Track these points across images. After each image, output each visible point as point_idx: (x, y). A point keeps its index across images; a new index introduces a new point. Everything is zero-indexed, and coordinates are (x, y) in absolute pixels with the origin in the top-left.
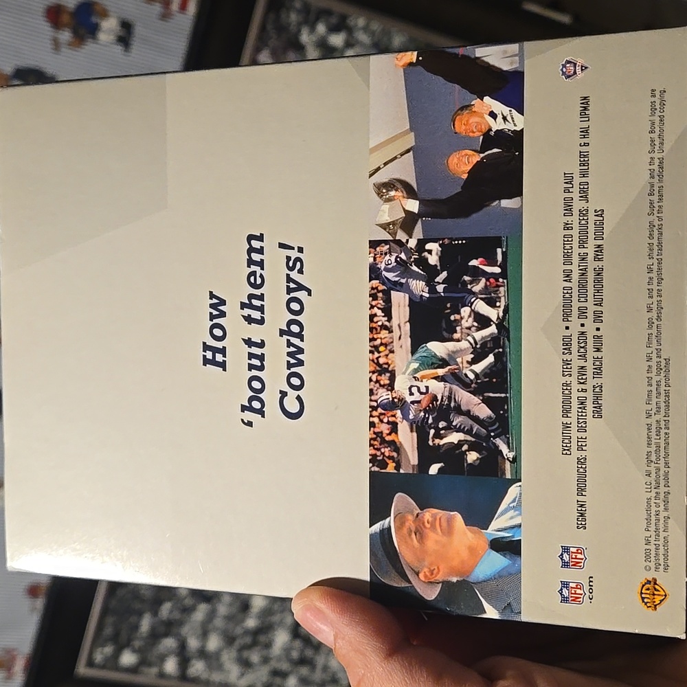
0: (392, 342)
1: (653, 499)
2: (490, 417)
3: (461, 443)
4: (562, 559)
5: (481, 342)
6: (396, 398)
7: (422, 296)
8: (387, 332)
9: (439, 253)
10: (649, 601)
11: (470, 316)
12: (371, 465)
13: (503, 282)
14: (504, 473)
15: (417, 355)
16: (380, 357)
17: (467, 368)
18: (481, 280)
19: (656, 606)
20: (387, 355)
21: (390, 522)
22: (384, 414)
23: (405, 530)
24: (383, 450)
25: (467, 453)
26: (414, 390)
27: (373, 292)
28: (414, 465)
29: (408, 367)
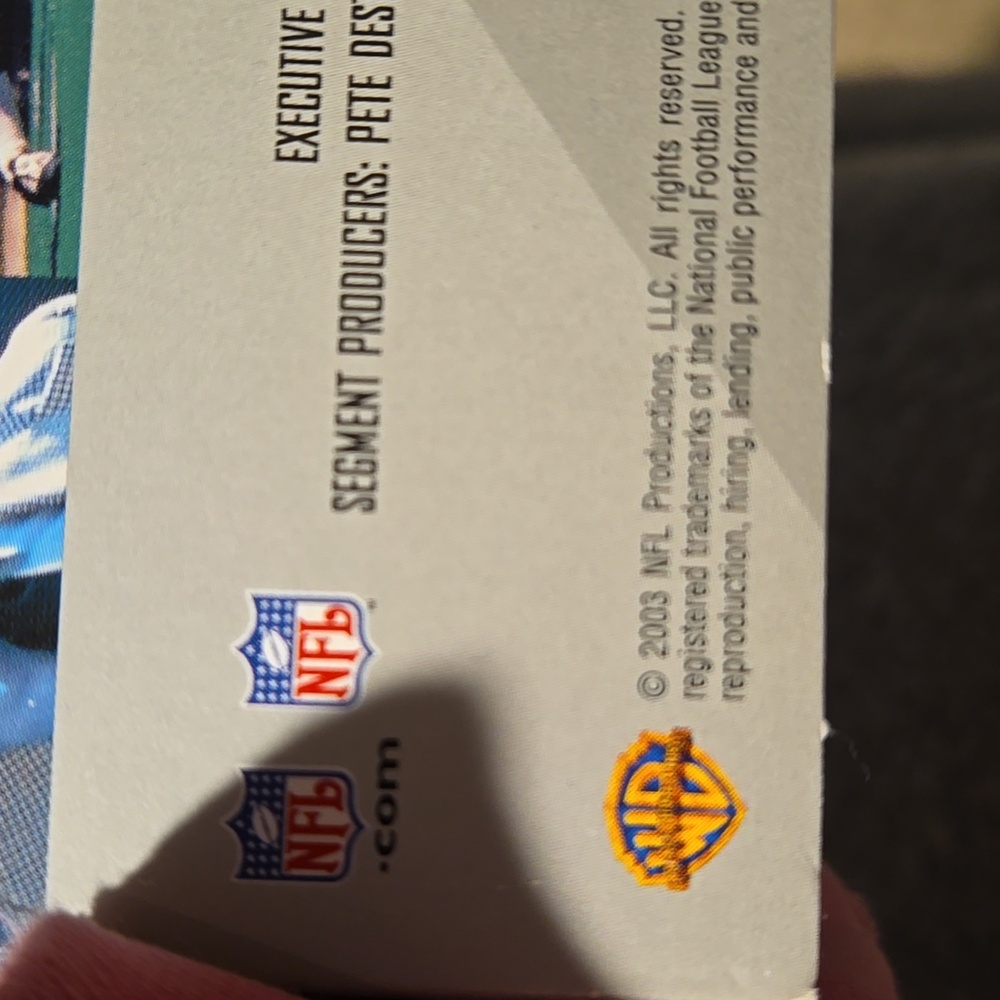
1: (682, 358)
4: (254, 661)
10: (656, 841)
19: (685, 863)
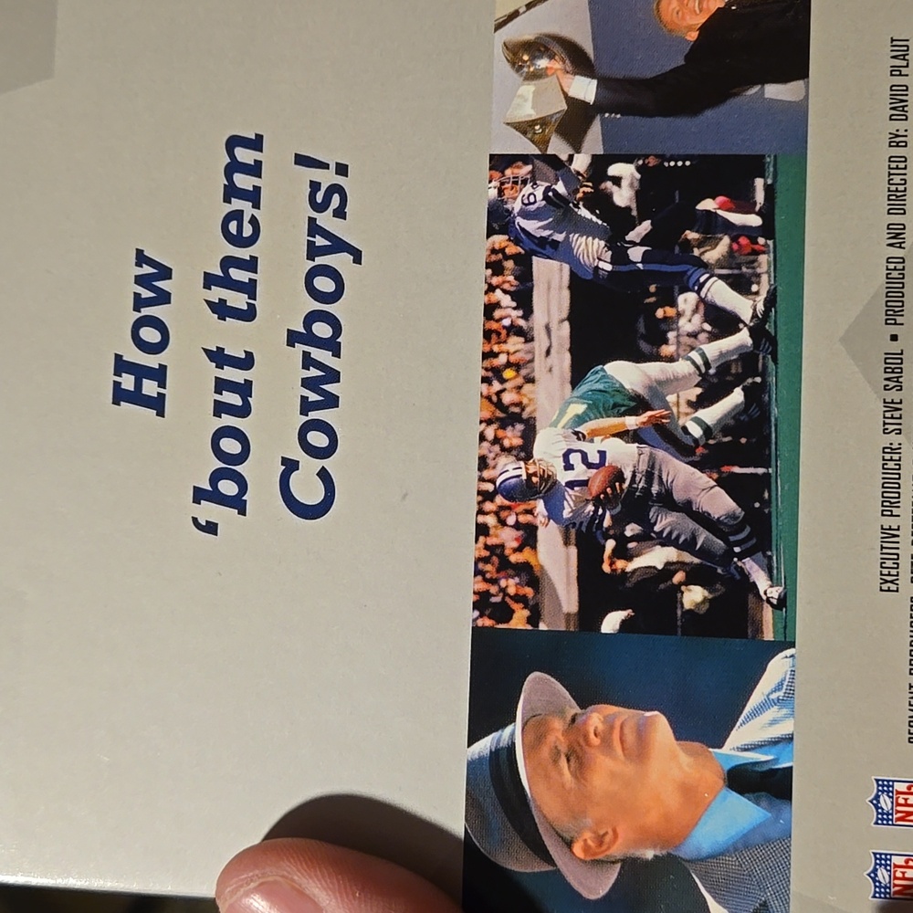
0: (532, 361)
2: (734, 513)
3: (670, 568)
5: (718, 364)
6: (535, 474)
7: (597, 268)
8: (522, 339)
9: (636, 184)
11: (696, 311)
12: (477, 613)
13: (766, 245)
14: (759, 629)
15: (583, 388)
16: (504, 390)
17: (687, 414)
18: (721, 239)
20: (520, 388)
21: (513, 734)
22: (509, 508)
23: (545, 752)
24: (503, 583)
25: (683, 588)
26: (575, 459)
27: (494, 258)
28: (568, 615)
29: (562, 413)
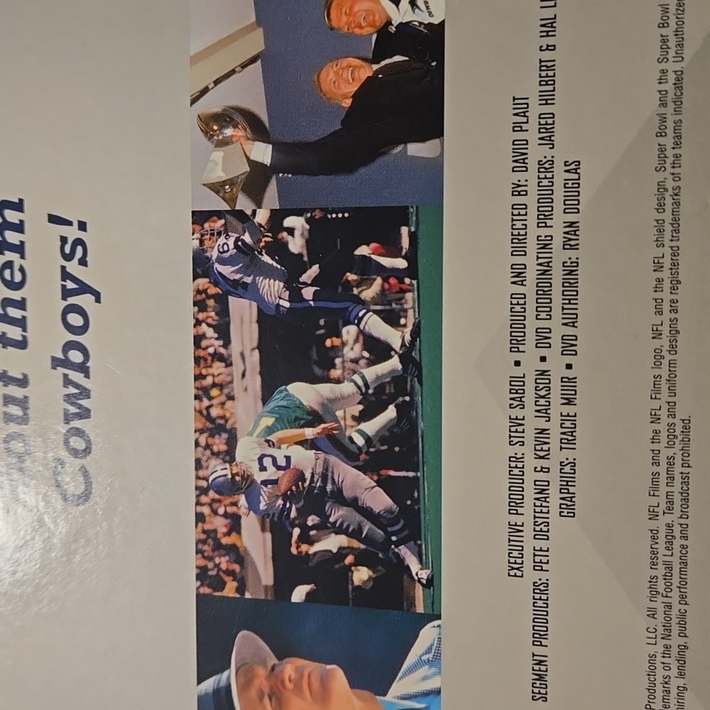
0: (231, 382)
2: (391, 508)
3: (343, 552)
5: (375, 385)
6: (237, 474)
7: (278, 305)
8: (223, 364)
9: (306, 234)
11: (356, 341)
12: (199, 583)
13: (411, 285)
14: (412, 604)
15: (272, 405)
16: (211, 406)
17: (352, 427)
18: (375, 280)
20: (223, 404)
21: (229, 678)
22: (219, 501)
23: (253, 692)
24: (217, 560)
25: (353, 568)
26: (267, 462)
27: (199, 297)
28: (266, 587)
29: (256, 425)
